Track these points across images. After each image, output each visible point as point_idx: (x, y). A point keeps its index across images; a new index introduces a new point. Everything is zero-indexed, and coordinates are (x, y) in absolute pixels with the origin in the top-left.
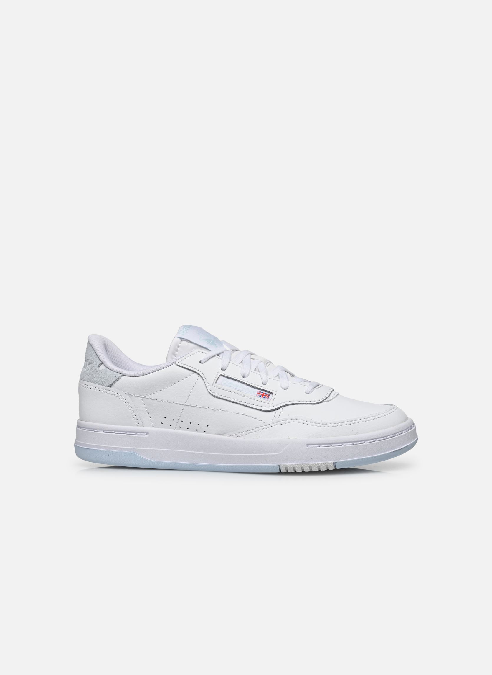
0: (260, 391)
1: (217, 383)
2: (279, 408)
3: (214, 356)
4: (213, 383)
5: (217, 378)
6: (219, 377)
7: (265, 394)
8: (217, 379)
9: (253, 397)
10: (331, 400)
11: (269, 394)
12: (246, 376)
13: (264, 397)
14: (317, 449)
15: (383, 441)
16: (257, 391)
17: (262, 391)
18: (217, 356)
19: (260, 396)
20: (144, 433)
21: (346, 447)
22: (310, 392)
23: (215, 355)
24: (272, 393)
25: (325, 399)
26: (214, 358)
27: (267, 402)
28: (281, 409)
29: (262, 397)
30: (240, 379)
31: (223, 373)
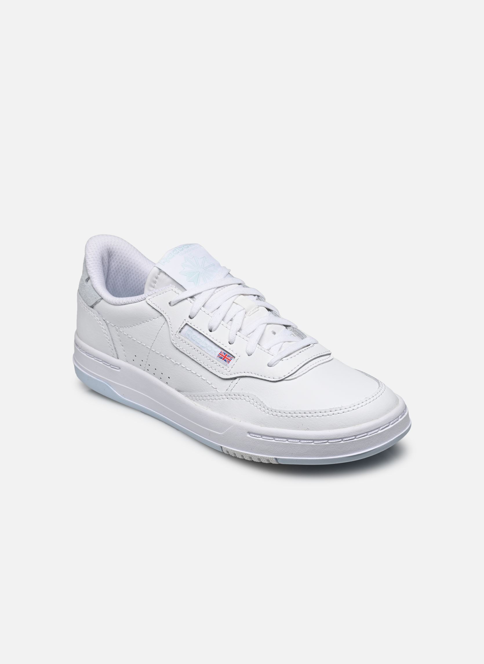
0: (223, 351)
1: (181, 332)
2: (235, 378)
3: (186, 299)
4: (177, 332)
5: (182, 326)
6: (184, 326)
7: (228, 356)
8: (182, 328)
9: (212, 359)
10: (296, 378)
11: (231, 357)
12: (213, 330)
13: (225, 360)
14: (257, 440)
15: (336, 444)
16: (220, 350)
17: (225, 352)
18: (189, 299)
19: (221, 358)
20: (116, 367)
21: (291, 444)
22: (273, 364)
23: (188, 298)
24: (234, 357)
25: (286, 378)
26: (186, 301)
27: (225, 367)
28: (238, 379)
29: (223, 359)
30: (206, 332)
31: (189, 322)
